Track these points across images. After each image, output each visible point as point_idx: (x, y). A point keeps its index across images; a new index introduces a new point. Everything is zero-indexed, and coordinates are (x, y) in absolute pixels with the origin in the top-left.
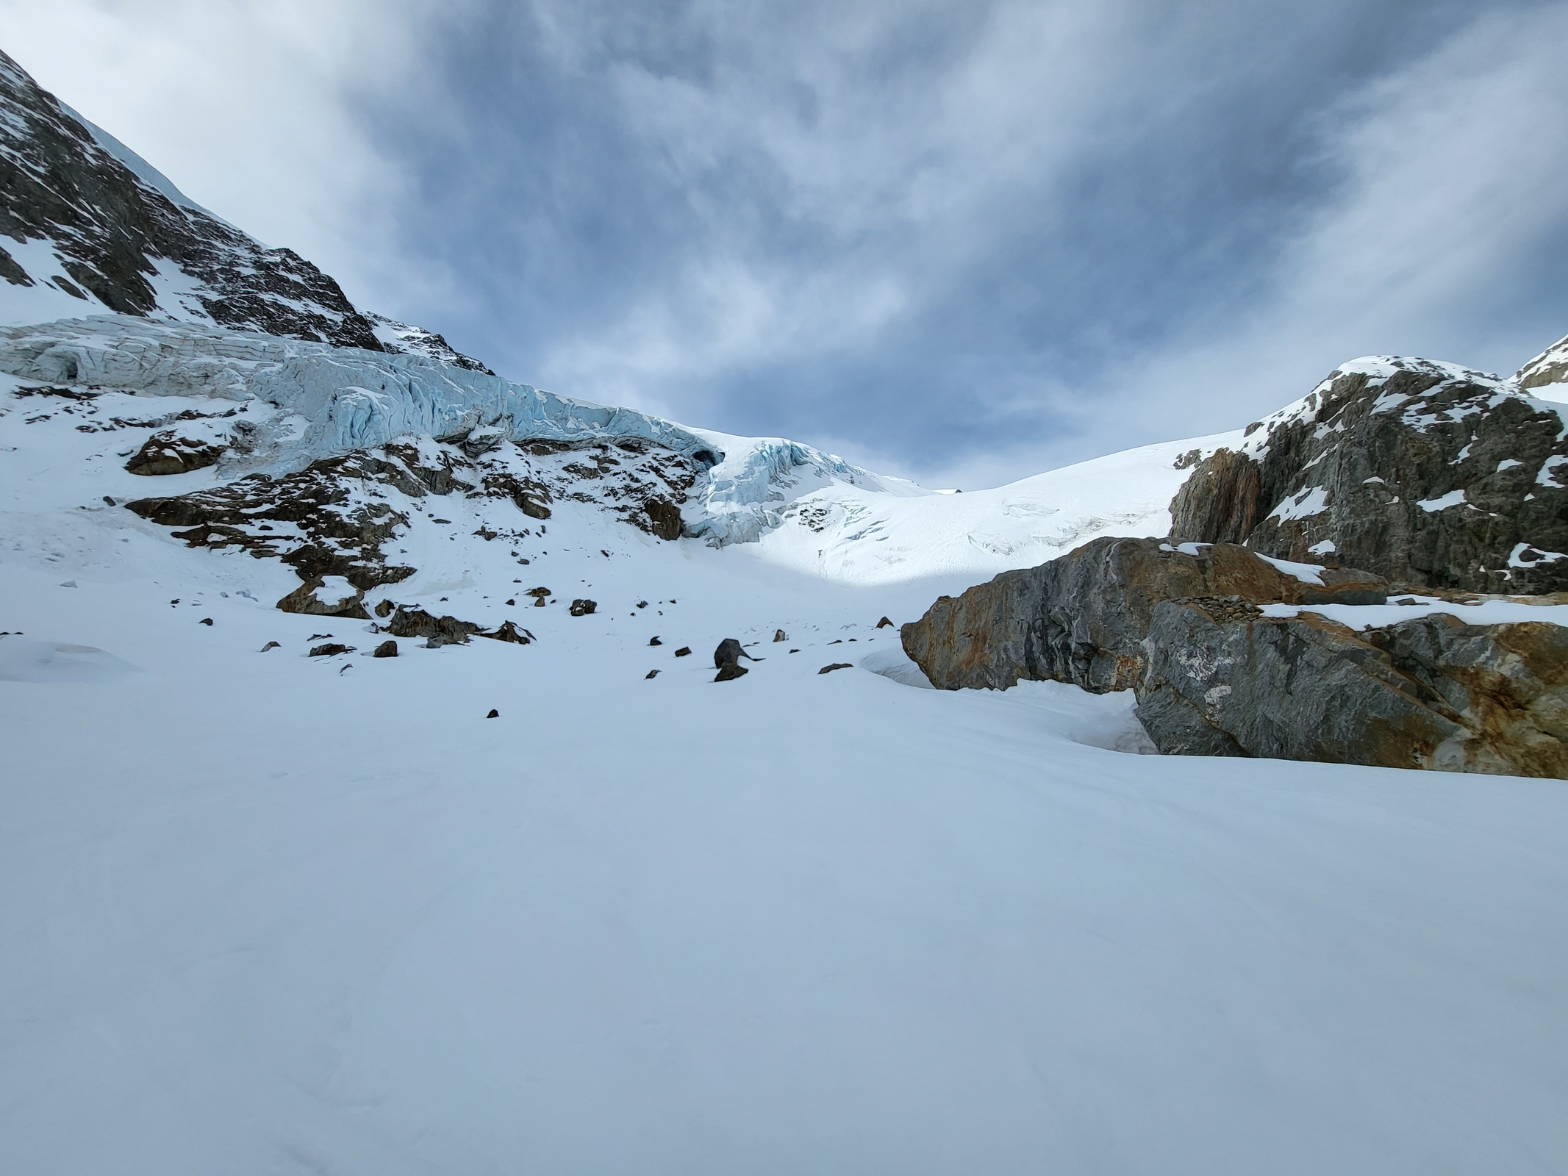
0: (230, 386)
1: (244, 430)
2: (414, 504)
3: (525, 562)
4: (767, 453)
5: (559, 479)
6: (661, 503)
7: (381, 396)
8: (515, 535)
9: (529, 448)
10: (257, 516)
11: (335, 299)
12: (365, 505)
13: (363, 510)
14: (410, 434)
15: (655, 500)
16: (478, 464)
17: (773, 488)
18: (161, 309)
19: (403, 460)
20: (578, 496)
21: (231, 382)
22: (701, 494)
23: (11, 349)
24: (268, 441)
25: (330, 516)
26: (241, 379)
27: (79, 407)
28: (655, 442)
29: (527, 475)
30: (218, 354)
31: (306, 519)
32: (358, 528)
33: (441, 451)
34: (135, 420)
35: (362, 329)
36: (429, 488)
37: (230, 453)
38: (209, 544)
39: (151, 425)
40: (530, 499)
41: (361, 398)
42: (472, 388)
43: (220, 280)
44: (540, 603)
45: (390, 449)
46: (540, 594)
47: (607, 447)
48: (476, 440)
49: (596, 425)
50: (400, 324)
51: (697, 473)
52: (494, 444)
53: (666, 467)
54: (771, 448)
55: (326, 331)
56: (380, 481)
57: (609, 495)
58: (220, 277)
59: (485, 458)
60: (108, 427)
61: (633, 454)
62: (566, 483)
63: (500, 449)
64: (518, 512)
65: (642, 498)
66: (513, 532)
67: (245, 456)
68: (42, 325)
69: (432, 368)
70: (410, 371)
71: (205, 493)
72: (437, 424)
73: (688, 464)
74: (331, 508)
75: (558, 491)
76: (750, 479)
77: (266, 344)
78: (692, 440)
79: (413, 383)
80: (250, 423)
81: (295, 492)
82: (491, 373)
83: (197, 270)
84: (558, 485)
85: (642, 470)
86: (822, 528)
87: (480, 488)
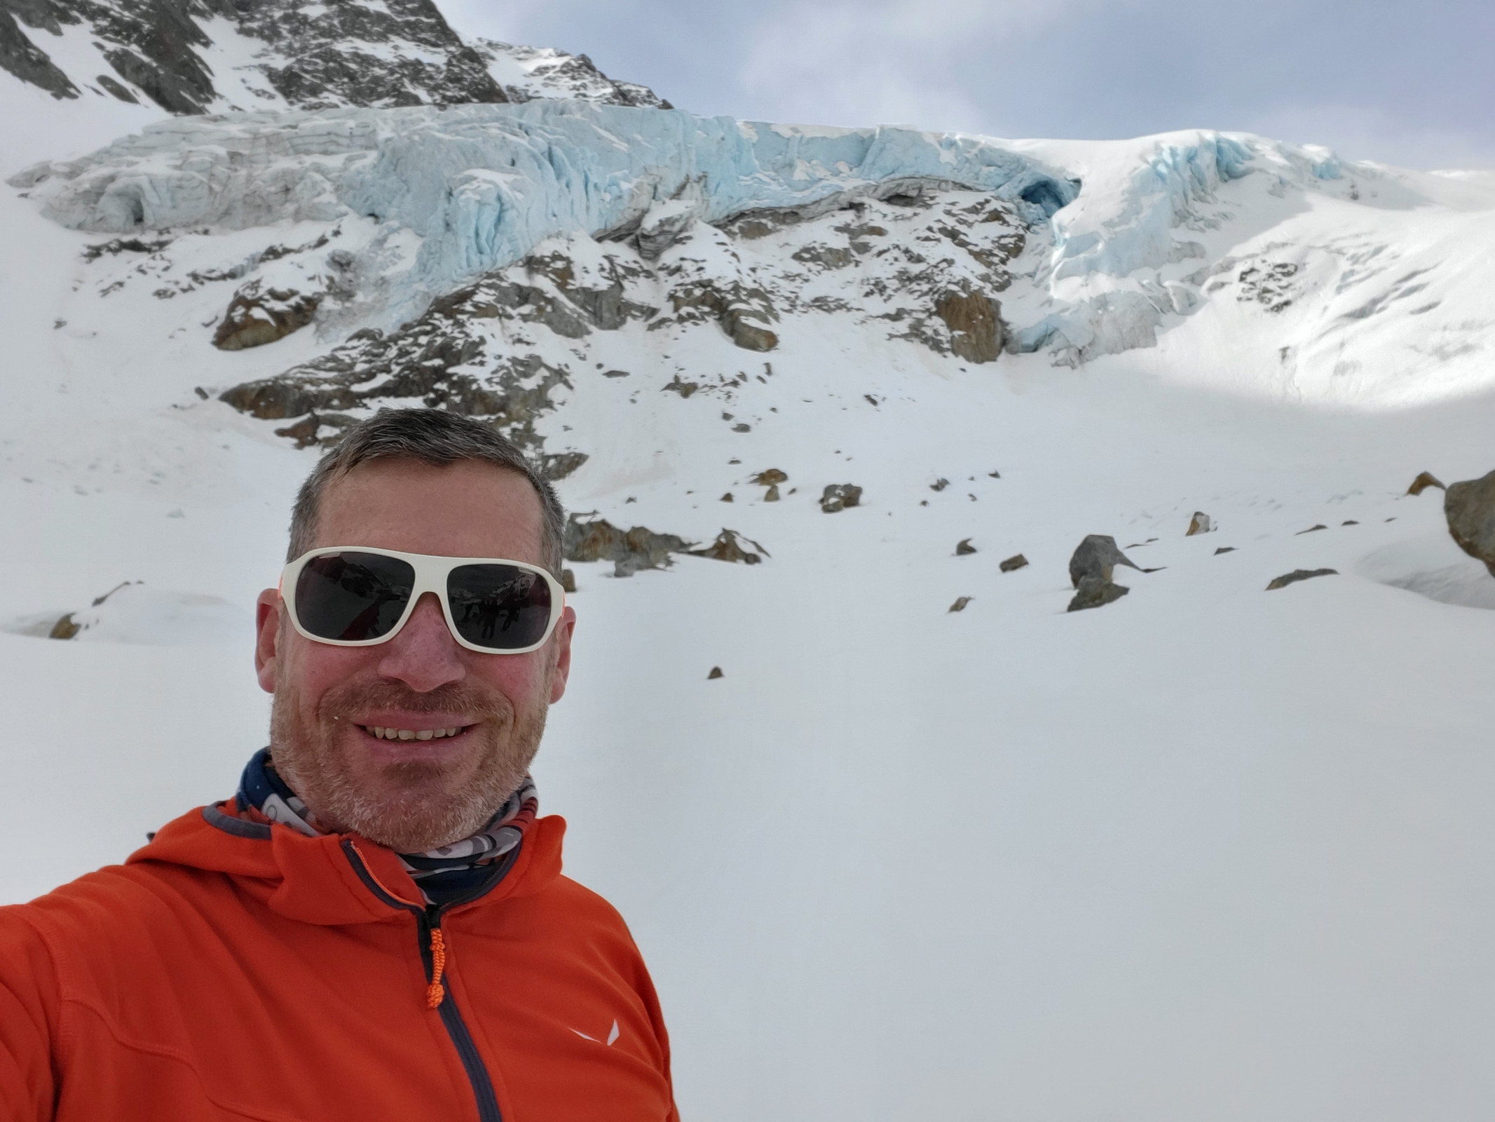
0: (316, 200)
1: (341, 265)
2: (575, 351)
3: (744, 428)
4: (1167, 165)
5: (787, 277)
6: (964, 295)
7: (510, 178)
8: (726, 385)
9: (735, 228)
10: (373, 394)
11: (431, 28)
12: (508, 359)
13: (507, 368)
14: (558, 235)
15: (954, 293)
16: (661, 269)
17: (1182, 235)
18: (221, 97)
19: (553, 280)
20: (821, 303)
21: (316, 193)
22: (1037, 268)
23: (70, 194)
24: (373, 275)
25: (462, 384)
26: (328, 186)
27: (152, 263)
28: (946, 182)
29: (735, 276)
30: (297, 152)
31: (435, 391)
32: (502, 398)
33: (605, 257)
34: (213, 271)
35: (474, 69)
36: (592, 320)
37: (329, 304)
38: (320, 441)
39: (232, 275)
40: (743, 319)
41: (485, 186)
42: (639, 137)
43: (285, 33)
44: (772, 496)
45: (533, 264)
46: (771, 478)
47: (862, 205)
48: (654, 229)
49: (843, 167)
50: (525, 48)
51: (1028, 228)
52: (681, 231)
53: (970, 225)
54: (1173, 152)
55: (424, 85)
56: (525, 318)
57: (871, 293)
58: (284, 29)
59: (670, 257)
60: (186, 286)
61: (908, 211)
62: (799, 280)
63: (689, 238)
64: (725, 344)
65: (931, 289)
66: (722, 380)
67: (348, 305)
68: (98, 153)
69: (578, 116)
70: (546, 127)
71: (307, 367)
72: (594, 211)
73: (1009, 212)
74: (462, 370)
75: (787, 298)
76: (1133, 224)
77: (351, 123)
78: (1017, 164)
79: (554, 148)
80: (347, 253)
81: (414, 352)
82: (666, 106)
83: (255, 25)
84: (786, 287)
85: (927, 239)
86: (1287, 303)
87: (667, 310)
